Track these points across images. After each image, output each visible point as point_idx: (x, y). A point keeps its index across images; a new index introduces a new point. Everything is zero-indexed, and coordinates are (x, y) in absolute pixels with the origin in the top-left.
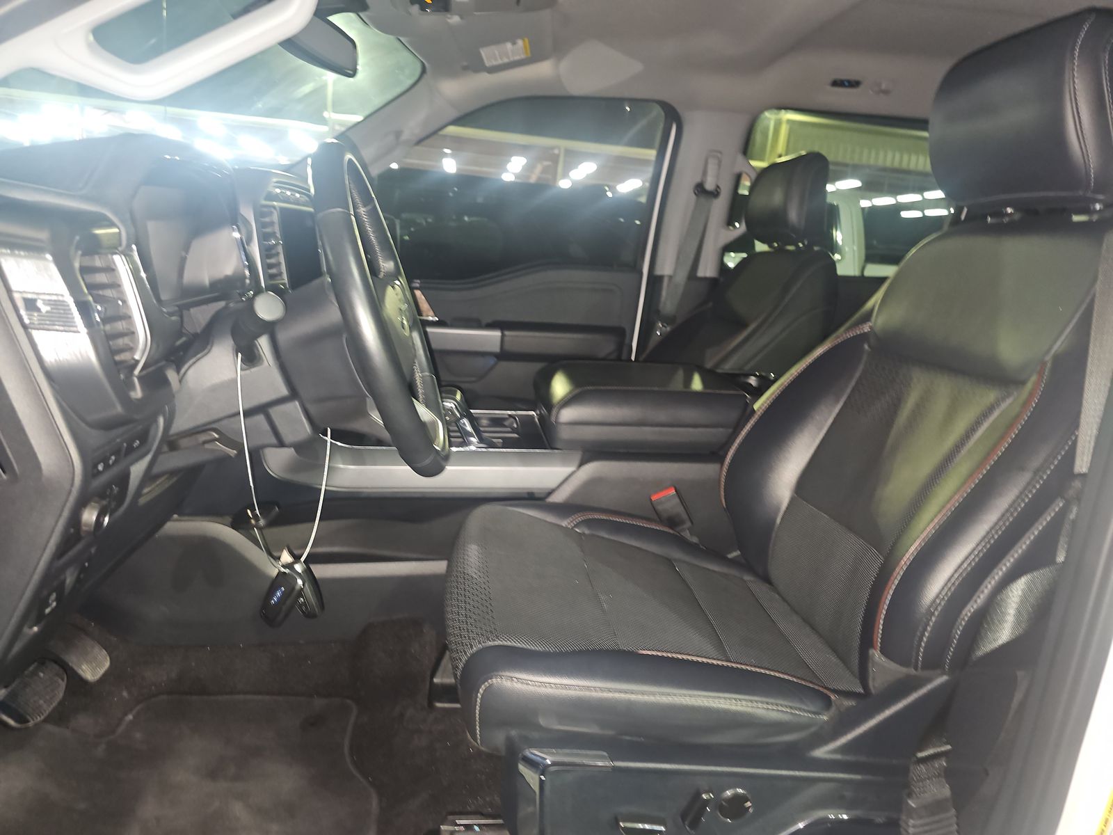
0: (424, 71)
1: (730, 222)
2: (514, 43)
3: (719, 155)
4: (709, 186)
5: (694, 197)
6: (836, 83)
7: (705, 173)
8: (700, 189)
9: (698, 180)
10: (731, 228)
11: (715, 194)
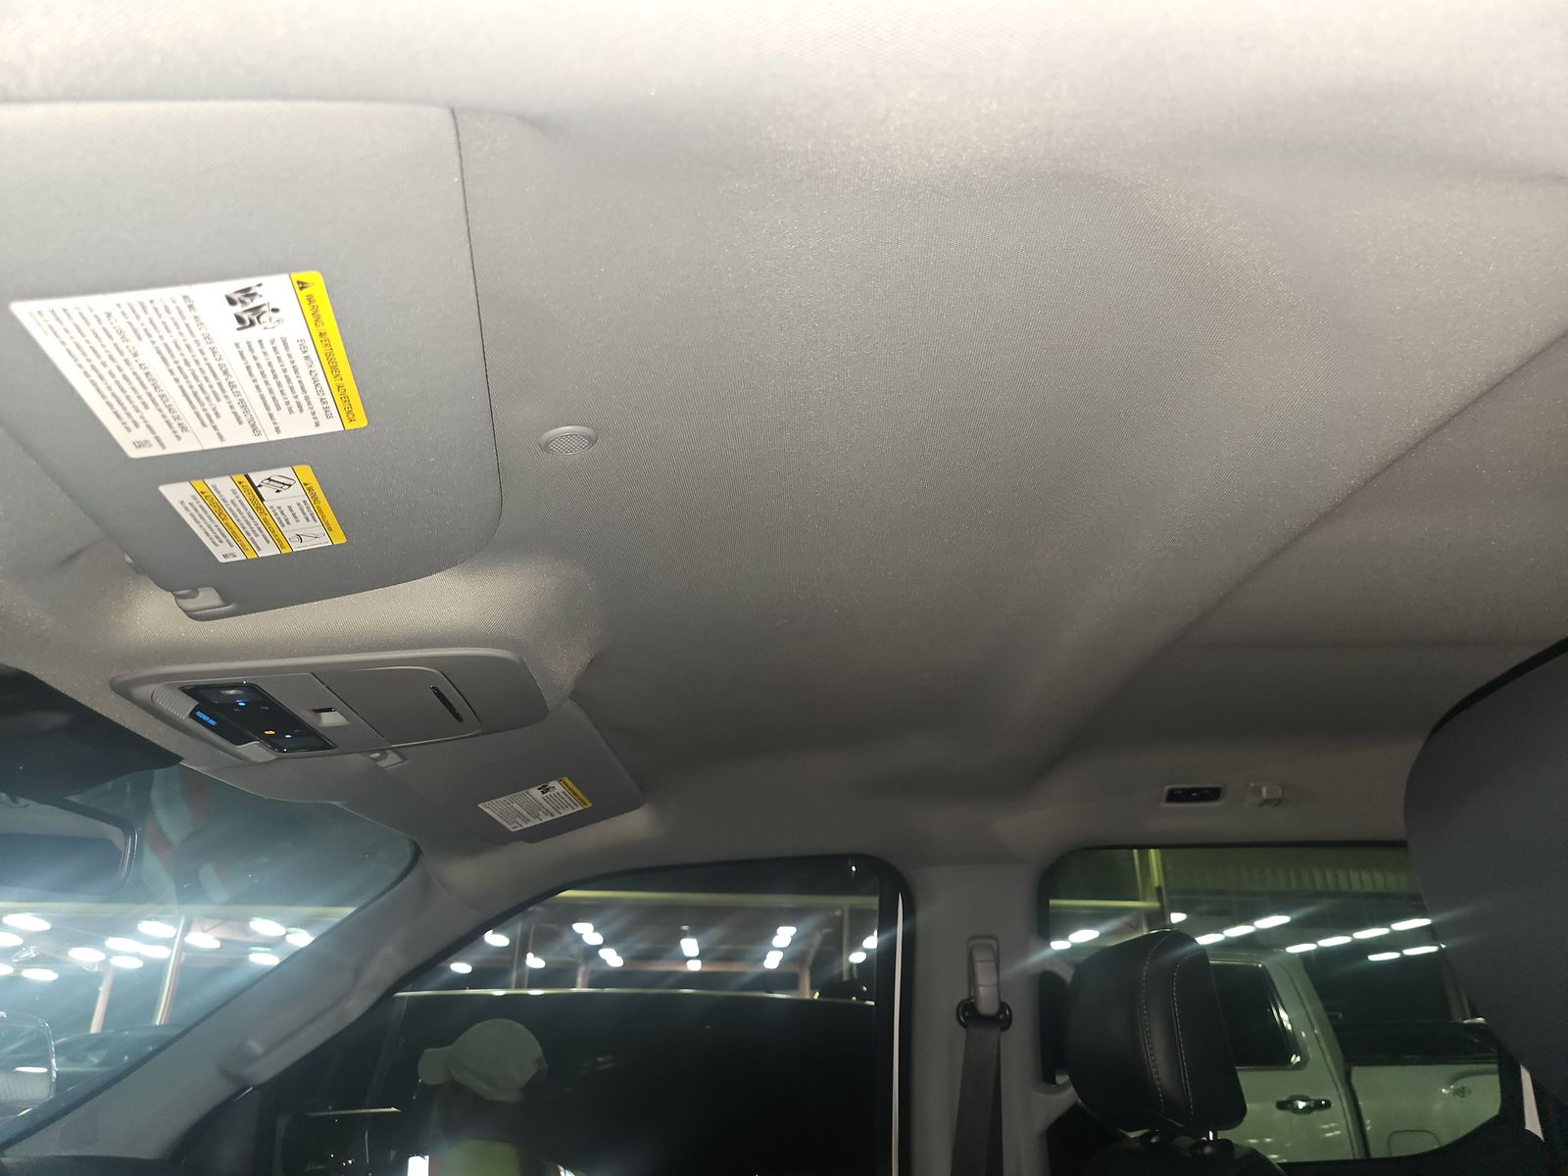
0: (417, 853)
1: (1047, 1078)
2: (545, 789)
3: (992, 942)
4: (987, 1005)
5: (961, 1031)
6: (1174, 796)
7: (972, 981)
8: (968, 1013)
9: (963, 995)
10: (1054, 1086)
11: (1002, 1019)
